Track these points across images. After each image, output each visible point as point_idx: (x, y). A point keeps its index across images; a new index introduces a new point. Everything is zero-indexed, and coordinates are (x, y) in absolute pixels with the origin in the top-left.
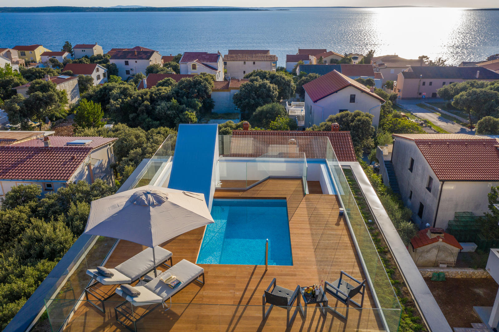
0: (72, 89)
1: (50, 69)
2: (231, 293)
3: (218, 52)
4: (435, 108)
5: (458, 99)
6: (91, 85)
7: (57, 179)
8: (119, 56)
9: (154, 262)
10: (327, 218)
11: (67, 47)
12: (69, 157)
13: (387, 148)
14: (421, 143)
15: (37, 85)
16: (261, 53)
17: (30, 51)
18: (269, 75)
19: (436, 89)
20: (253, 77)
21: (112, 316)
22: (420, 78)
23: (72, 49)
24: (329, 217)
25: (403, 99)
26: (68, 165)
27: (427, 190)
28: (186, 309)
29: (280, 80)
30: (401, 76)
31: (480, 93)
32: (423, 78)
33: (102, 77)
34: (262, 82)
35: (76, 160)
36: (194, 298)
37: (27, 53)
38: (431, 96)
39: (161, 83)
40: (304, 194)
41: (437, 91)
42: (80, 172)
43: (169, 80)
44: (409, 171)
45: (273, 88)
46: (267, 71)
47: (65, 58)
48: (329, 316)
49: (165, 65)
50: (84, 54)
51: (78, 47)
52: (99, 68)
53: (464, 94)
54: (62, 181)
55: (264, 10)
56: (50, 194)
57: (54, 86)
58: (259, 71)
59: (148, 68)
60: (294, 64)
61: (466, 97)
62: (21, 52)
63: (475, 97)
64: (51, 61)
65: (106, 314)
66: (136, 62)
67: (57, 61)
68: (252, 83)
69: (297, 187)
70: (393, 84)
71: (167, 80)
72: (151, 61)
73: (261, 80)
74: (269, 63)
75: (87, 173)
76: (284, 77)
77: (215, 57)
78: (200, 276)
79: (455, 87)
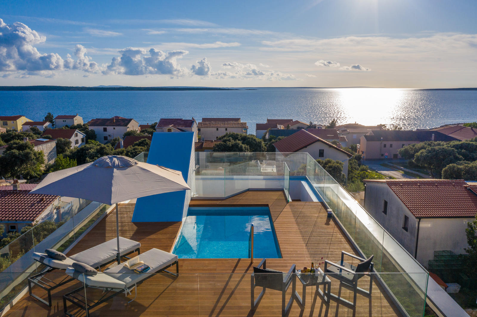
0: (49, 151)
1: (29, 133)
2: (210, 284)
3: (193, 118)
4: (398, 167)
5: (419, 156)
6: (68, 148)
7: (22, 220)
8: (98, 123)
9: (118, 250)
10: (315, 219)
11: (49, 118)
12: (37, 199)
13: (359, 195)
14: (393, 184)
15: (15, 145)
16: (232, 121)
17: (12, 121)
18: (241, 137)
19: (397, 150)
20: (226, 138)
21: (59, 310)
22: (381, 141)
23: (53, 120)
24: (317, 219)
25: (367, 160)
26: (36, 206)
27: (403, 230)
28: (155, 300)
29: (252, 141)
30: (363, 139)
31: (438, 150)
32: (384, 140)
33: (80, 142)
34: (234, 142)
35: (44, 201)
36: (165, 290)
37: (9, 122)
38: (392, 157)
39: (137, 143)
40: (287, 202)
41: (398, 151)
42: (48, 214)
43: (145, 140)
44: (383, 213)
45: (245, 148)
46: (239, 133)
47: (45, 128)
48: (333, 304)
49: (142, 132)
50: (65, 124)
51: (59, 117)
52: (78, 133)
53: (423, 151)
54: (27, 222)
55: (234, 90)
56: (13, 234)
57: (31, 147)
58: (232, 133)
59: (125, 134)
60: (263, 132)
61: (426, 153)
62: (3, 122)
63: (434, 153)
64: (32, 129)
65: (52, 308)
66: (114, 128)
67: (38, 129)
68: (225, 143)
69: (278, 197)
70: (356, 146)
71: (143, 141)
72: (128, 127)
73: (233, 141)
74: (241, 129)
75: (55, 217)
76: (255, 138)
77: (189, 123)
78: (173, 264)
79: (414, 148)
